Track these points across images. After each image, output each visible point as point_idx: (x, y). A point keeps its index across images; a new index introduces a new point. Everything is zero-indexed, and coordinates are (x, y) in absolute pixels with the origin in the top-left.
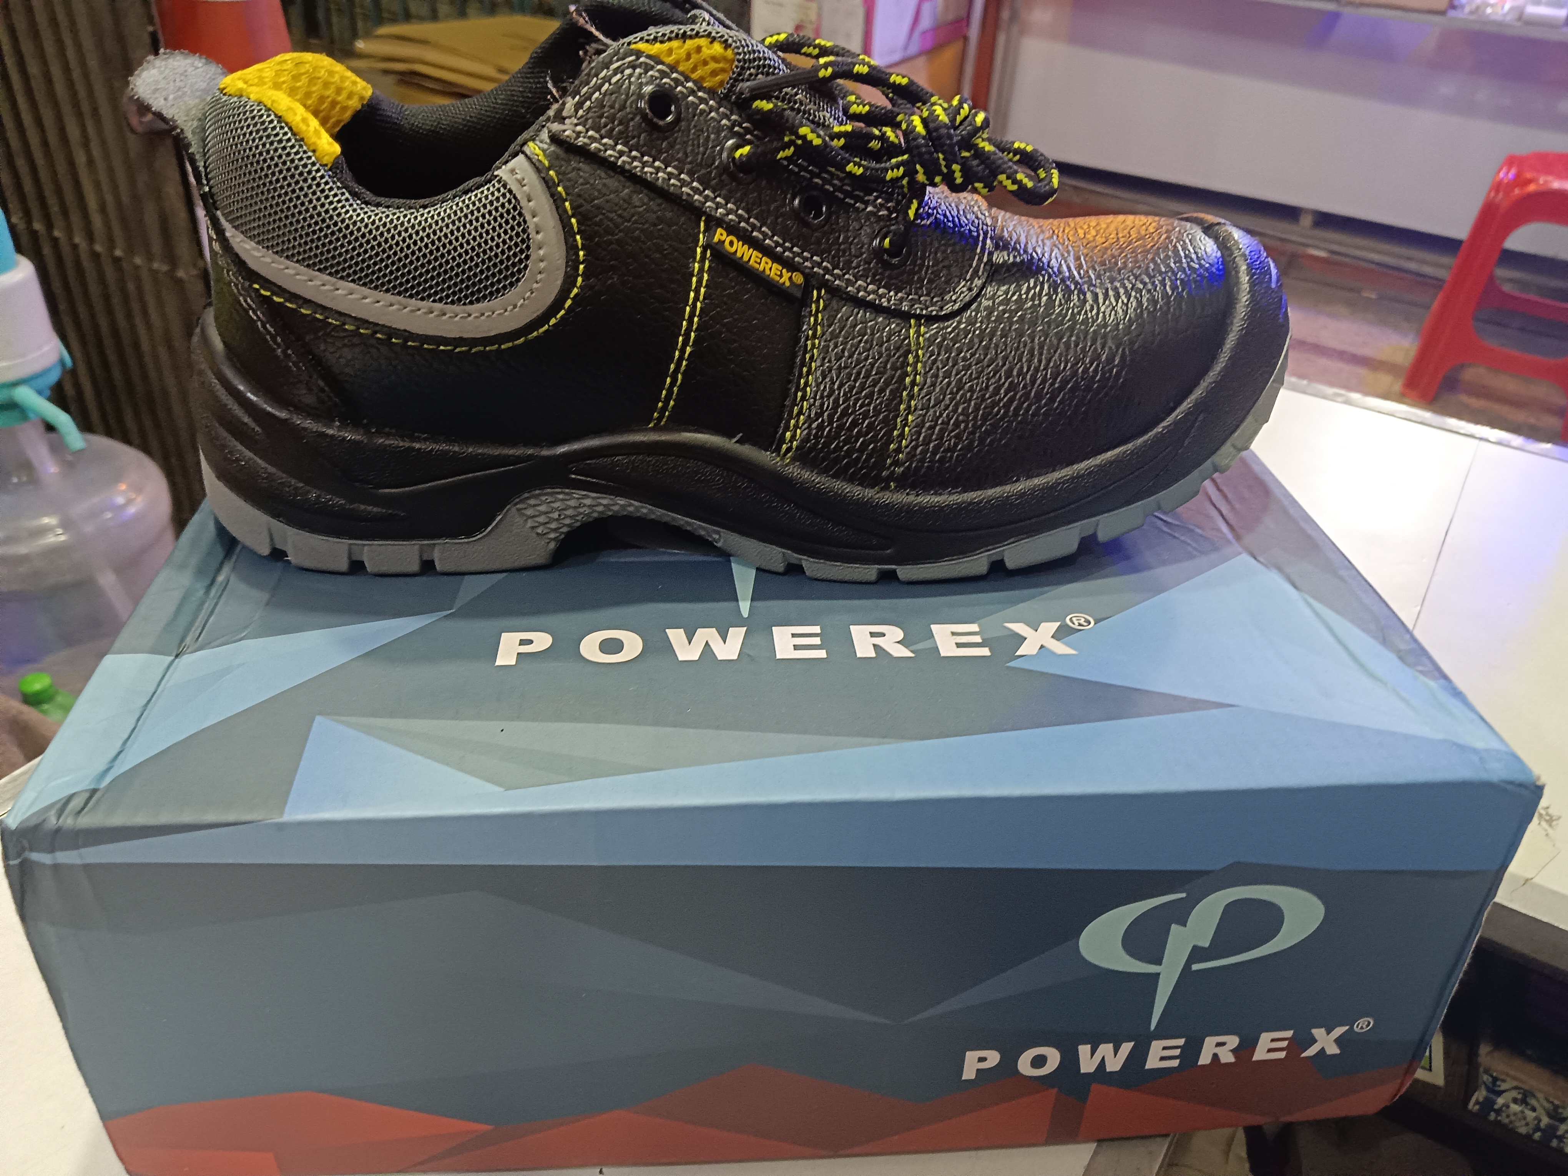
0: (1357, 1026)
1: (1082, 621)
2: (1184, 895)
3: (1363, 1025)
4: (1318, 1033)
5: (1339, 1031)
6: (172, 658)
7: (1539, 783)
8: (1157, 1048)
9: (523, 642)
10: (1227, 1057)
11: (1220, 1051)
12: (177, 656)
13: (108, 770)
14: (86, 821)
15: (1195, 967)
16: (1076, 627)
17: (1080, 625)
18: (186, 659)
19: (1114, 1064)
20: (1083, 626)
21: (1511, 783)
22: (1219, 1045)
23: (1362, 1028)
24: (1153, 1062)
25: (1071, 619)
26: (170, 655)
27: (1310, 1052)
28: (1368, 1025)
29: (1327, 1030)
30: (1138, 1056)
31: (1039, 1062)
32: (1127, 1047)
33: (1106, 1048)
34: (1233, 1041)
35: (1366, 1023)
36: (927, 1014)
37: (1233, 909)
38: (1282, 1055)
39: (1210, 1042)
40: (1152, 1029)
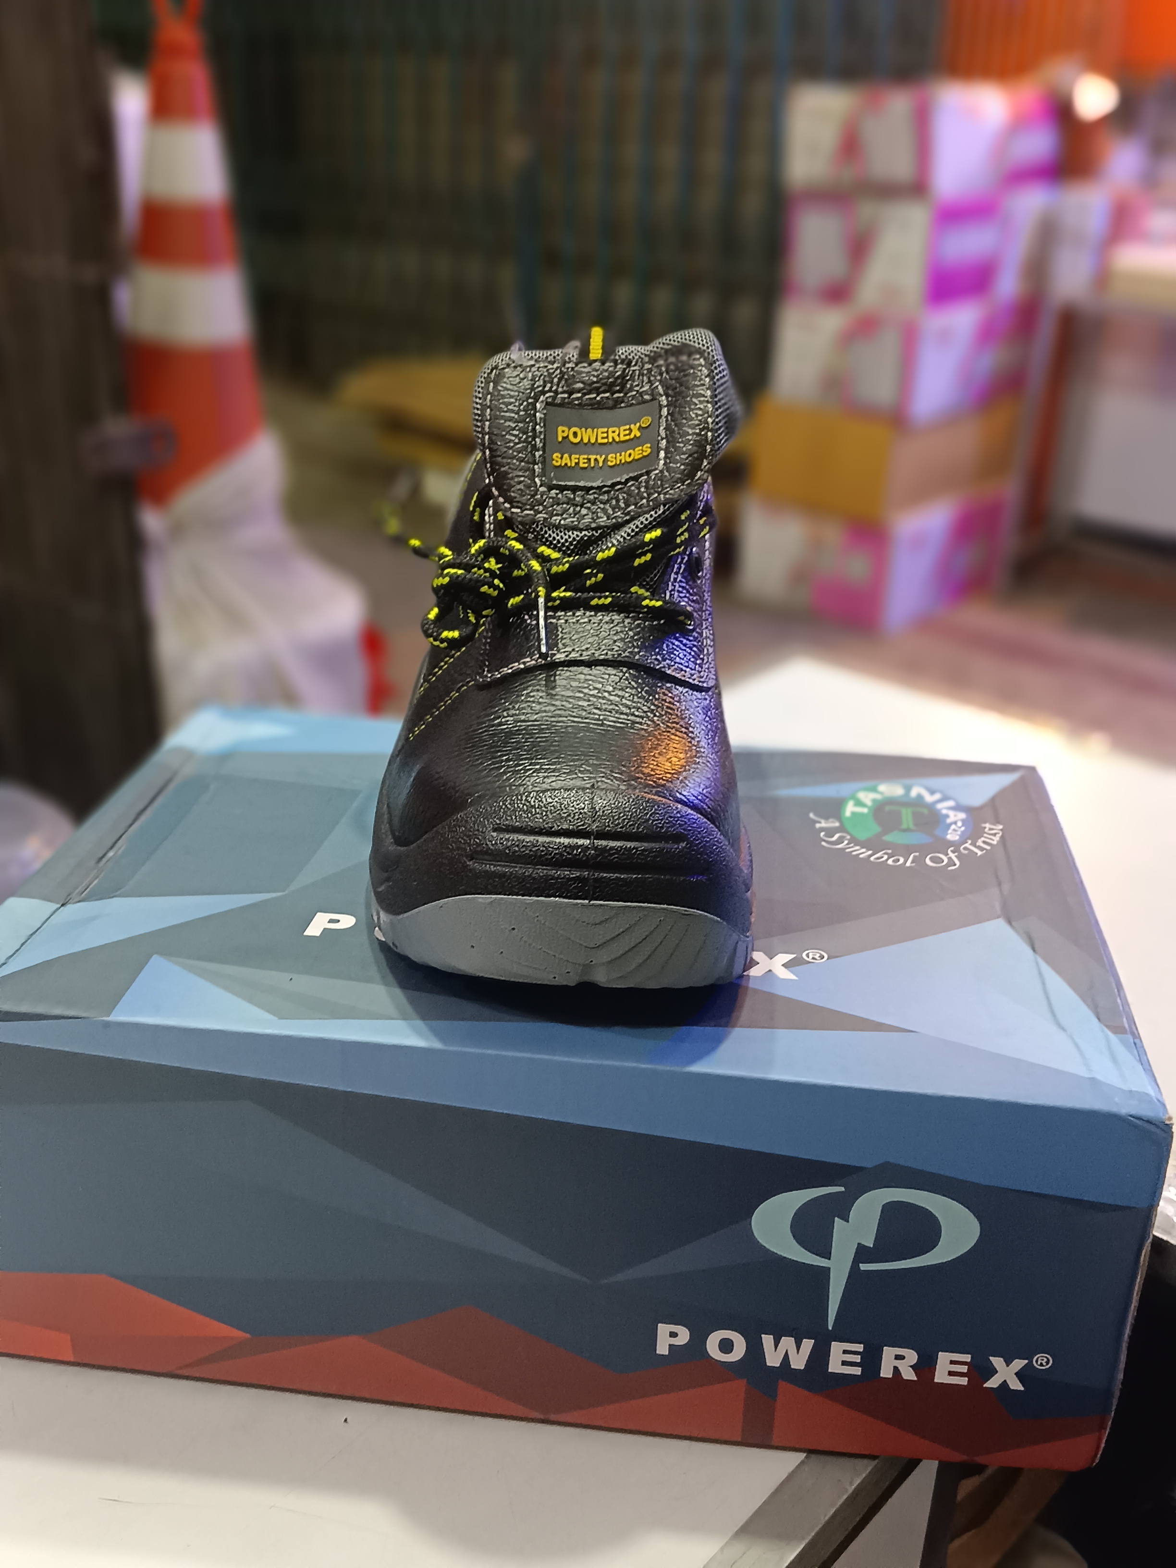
0: (1037, 1361)
1: (817, 956)
2: (843, 1189)
3: (1042, 1361)
4: (997, 1362)
5: (1019, 1364)
6: (59, 906)
8: (837, 1349)
9: (331, 921)
10: (909, 1375)
11: (898, 1363)
12: (63, 905)
15: (863, 1267)
16: (810, 960)
17: (813, 958)
18: (69, 907)
19: (799, 1362)
20: (816, 959)
21: (1137, 1118)
22: (899, 1357)
23: (1041, 1365)
24: (835, 1366)
25: (808, 956)
27: (993, 1383)
28: (1047, 1363)
29: (1005, 1361)
30: (820, 1356)
31: (726, 1346)
32: (808, 1344)
33: (787, 1342)
34: (912, 1356)
35: (1045, 1360)
36: (620, 1277)
37: (891, 1210)
38: (964, 1381)
39: (889, 1353)
40: (830, 1328)
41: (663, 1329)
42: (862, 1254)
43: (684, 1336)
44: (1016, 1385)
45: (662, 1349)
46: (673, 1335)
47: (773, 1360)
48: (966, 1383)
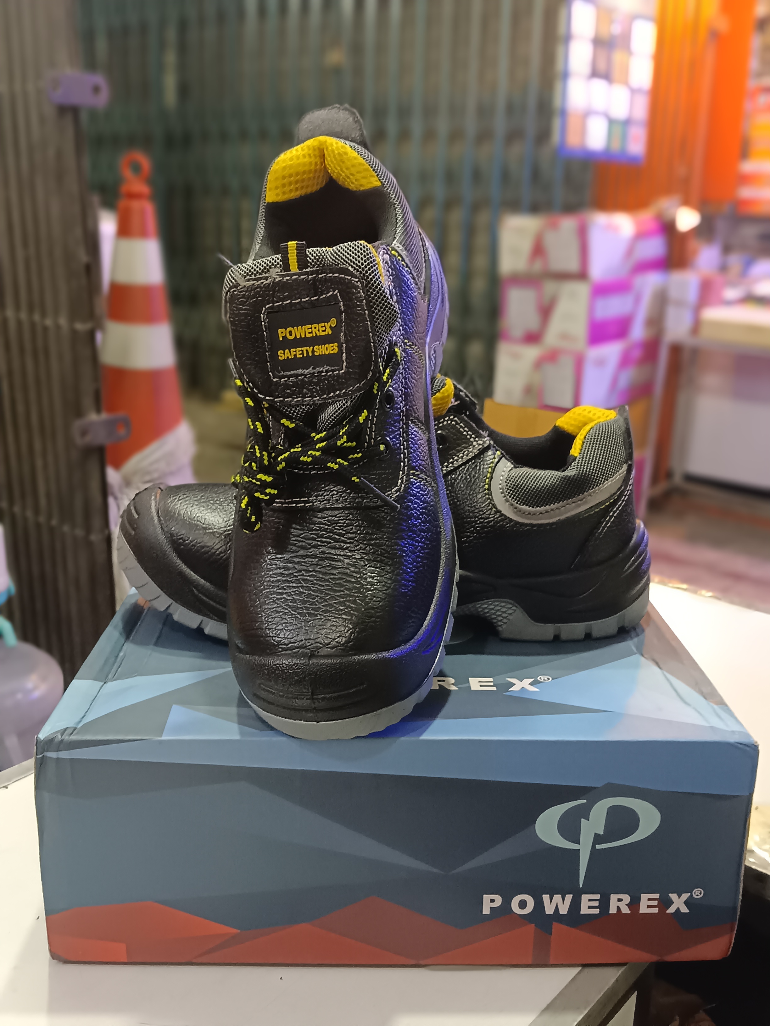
0: (695, 894)
1: (546, 679)
2: (585, 801)
3: (698, 893)
4: (673, 896)
5: (685, 896)
6: (103, 683)
7: (756, 744)
8: (585, 898)
10: (626, 910)
11: (619, 904)
12: (105, 683)
13: (80, 721)
14: (74, 737)
15: (598, 847)
16: (542, 680)
17: (544, 680)
18: (109, 684)
19: (564, 910)
21: (741, 744)
22: (620, 900)
23: (698, 895)
24: (584, 910)
25: (540, 678)
26: (102, 682)
27: (672, 910)
28: (701, 894)
29: (678, 895)
30: (576, 905)
31: (523, 904)
32: (569, 897)
33: (557, 898)
34: (626, 898)
35: (699, 892)
36: (460, 869)
37: (613, 811)
38: (656, 910)
39: (614, 898)
40: (581, 886)
41: (487, 898)
42: (598, 839)
43: (499, 901)
44: (684, 910)
45: (486, 911)
46: (492, 901)
47: (549, 910)
48: (657, 912)
